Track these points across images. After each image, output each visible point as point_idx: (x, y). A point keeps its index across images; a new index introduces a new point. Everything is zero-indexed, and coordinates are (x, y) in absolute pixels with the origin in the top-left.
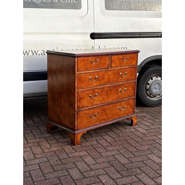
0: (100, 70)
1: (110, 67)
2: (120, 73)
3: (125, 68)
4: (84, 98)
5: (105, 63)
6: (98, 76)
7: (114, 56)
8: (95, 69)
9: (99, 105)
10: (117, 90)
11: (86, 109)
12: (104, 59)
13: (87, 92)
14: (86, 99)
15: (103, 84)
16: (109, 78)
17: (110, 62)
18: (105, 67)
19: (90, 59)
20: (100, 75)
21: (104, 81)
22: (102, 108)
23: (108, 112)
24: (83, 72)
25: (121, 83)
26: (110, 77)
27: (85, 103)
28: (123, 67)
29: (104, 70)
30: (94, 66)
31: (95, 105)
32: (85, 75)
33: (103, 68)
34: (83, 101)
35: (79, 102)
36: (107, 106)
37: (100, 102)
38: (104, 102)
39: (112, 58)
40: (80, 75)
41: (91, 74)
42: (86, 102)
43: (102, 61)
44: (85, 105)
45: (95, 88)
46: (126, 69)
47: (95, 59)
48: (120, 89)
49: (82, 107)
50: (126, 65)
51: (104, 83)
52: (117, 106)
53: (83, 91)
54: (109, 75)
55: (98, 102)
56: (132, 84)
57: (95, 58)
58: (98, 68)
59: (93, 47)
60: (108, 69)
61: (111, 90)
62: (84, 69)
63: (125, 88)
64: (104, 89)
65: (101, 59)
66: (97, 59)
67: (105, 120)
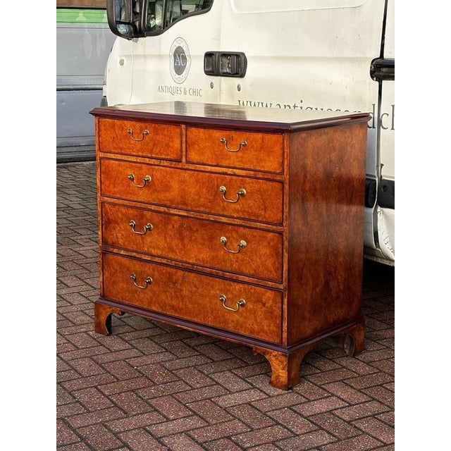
0: (157, 162)
1: (184, 160)
2: (218, 187)
3: (235, 175)
4: (118, 224)
5: (168, 145)
6: (152, 176)
7: (194, 129)
8: (140, 154)
9: (157, 260)
10: (212, 238)
11: (122, 252)
12: (165, 133)
13: (124, 210)
14: (122, 226)
15: (168, 203)
16: (184, 190)
17: (184, 145)
18: (168, 155)
19: (129, 125)
20: (158, 175)
21: (168, 194)
22: (165, 269)
23: (185, 292)
24: (112, 156)
25: (224, 220)
26: (187, 188)
27: (119, 235)
28: (230, 171)
29: (166, 163)
30: (139, 146)
31: (145, 254)
32: (119, 165)
33: (163, 157)
34: (115, 229)
35: (106, 228)
36: (180, 273)
37: (159, 253)
38: (171, 255)
39: (189, 133)
40: (107, 162)
41: (132, 166)
42: (122, 235)
43: (159, 138)
44: (121, 242)
45: (143, 205)
46: (242, 180)
47: (142, 129)
48: (224, 239)
49: (113, 245)
50: (237, 165)
51: (170, 201)
52: (212, 287)
53: (114, 205)
54: (182, 182)
55: (154, 248)
56: (270, 235)
57: (143, 125)
58: (150, 155)
59: (374, 105)
60: (180, 165)
61: (191, 229)
62: (114, 148)
63: (243, 243)
64: (169, 219)
65: (156, 132)
66: (146, 128)
67: (176, 311)
